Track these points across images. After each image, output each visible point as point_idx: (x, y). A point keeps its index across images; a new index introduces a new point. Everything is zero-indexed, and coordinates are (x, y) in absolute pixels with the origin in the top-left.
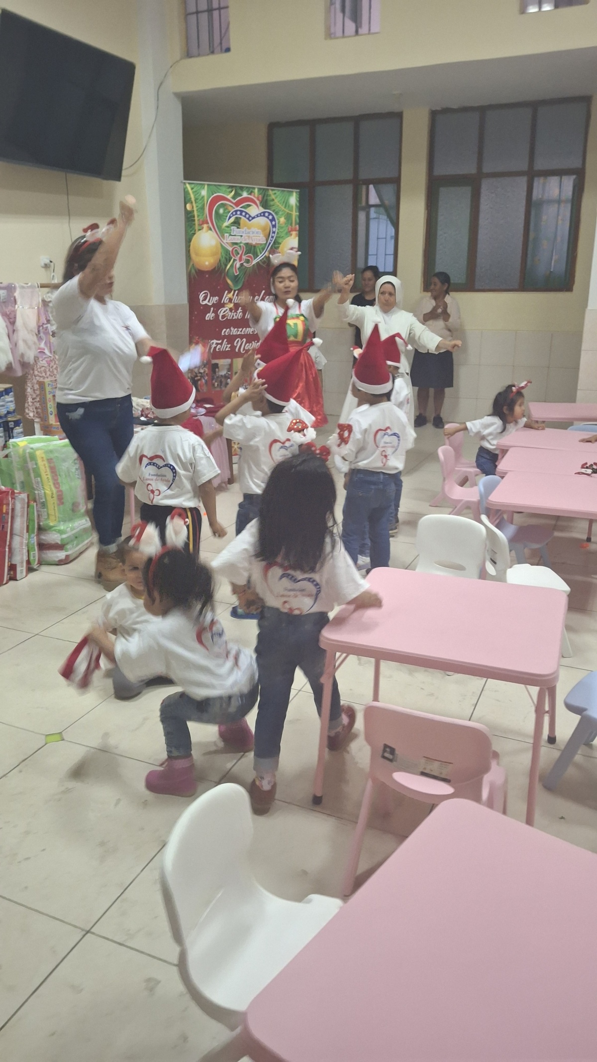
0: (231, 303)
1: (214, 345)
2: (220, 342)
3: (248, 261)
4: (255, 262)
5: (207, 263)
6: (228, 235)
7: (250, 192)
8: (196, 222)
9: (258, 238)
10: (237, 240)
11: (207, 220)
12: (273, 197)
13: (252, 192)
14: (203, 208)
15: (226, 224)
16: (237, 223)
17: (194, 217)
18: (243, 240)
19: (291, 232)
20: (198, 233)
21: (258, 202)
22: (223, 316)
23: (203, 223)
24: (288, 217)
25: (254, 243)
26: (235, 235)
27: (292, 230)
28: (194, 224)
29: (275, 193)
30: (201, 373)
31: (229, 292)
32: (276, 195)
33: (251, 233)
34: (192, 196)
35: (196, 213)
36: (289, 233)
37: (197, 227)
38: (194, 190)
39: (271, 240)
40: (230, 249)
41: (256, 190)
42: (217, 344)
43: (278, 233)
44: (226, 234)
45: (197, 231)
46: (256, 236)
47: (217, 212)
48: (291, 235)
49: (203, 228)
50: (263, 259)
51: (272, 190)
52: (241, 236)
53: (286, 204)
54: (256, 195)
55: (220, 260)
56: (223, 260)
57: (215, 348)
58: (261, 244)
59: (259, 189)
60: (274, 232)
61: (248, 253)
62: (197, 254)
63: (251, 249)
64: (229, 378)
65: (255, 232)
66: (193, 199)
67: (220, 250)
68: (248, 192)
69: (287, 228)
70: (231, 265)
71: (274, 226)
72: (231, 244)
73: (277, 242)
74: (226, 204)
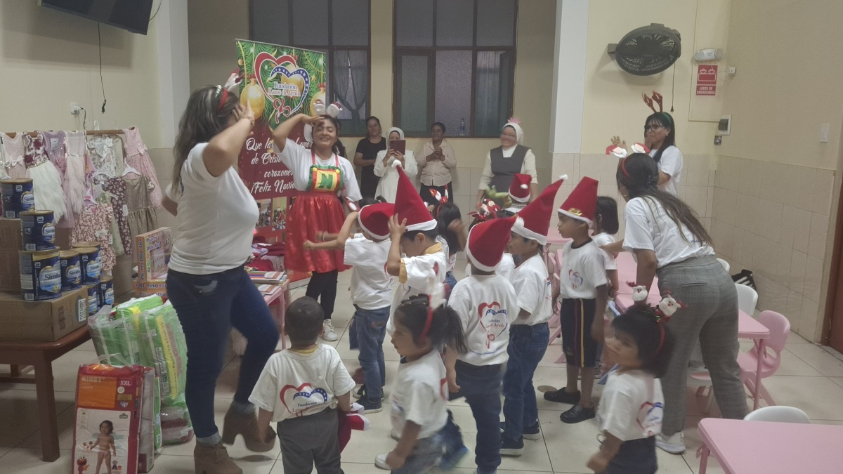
1: (257, 187)
2: (262, 183)
3: (286, 112)
4: (291, 113)
6: (271, 88)
8: (246, 76)
10: (278, 93)
11: (254, 75)
12: (307, 57)
13: (290, 52)
14: (251, 64)
15: (270, 79)
16: (278, 78)
17: (244, 71)
18: (283, 93)
19: (321, 88)
20: (247, 86)
21: (295, 61)
22: (266, 161)
23: (251, 78)
24: (318, 75)
25: (291, 96)
26: (277, 89)
27: (321, 86)
28: (244, 78)
32: (308, 55)
33: (289, 87)
34: (243, 53)
35: (245, 68)
36: (319, 88)
37: (246, 81)
38: (244, 47)
39: (305, 95)
40: (273, 101)
41: (294, 50)
42: (260, 185)
44: (269, 88)
45: (246, 84)
46: (293, 90)
47: (263, 68)
48: (321, 90)
49: (251, 81)
51: (306, 51)
52: (282, 90)
53: (316, 64)
54: (294, 55)
55: (264, 111)
56: (266, 110)
57: (258, 189)
58: (297, 97)
59: (296, 51)
60: (307, 88)
61: (286, 105)
64: (269, 216)
65: (293, 87)
66: (243, 56)
67: (265, 102)
68: (287, 52)
69: (318, 84)
70: (273, 115)
71: (307, 82)
73: (309, 97)
74: (270, 62)
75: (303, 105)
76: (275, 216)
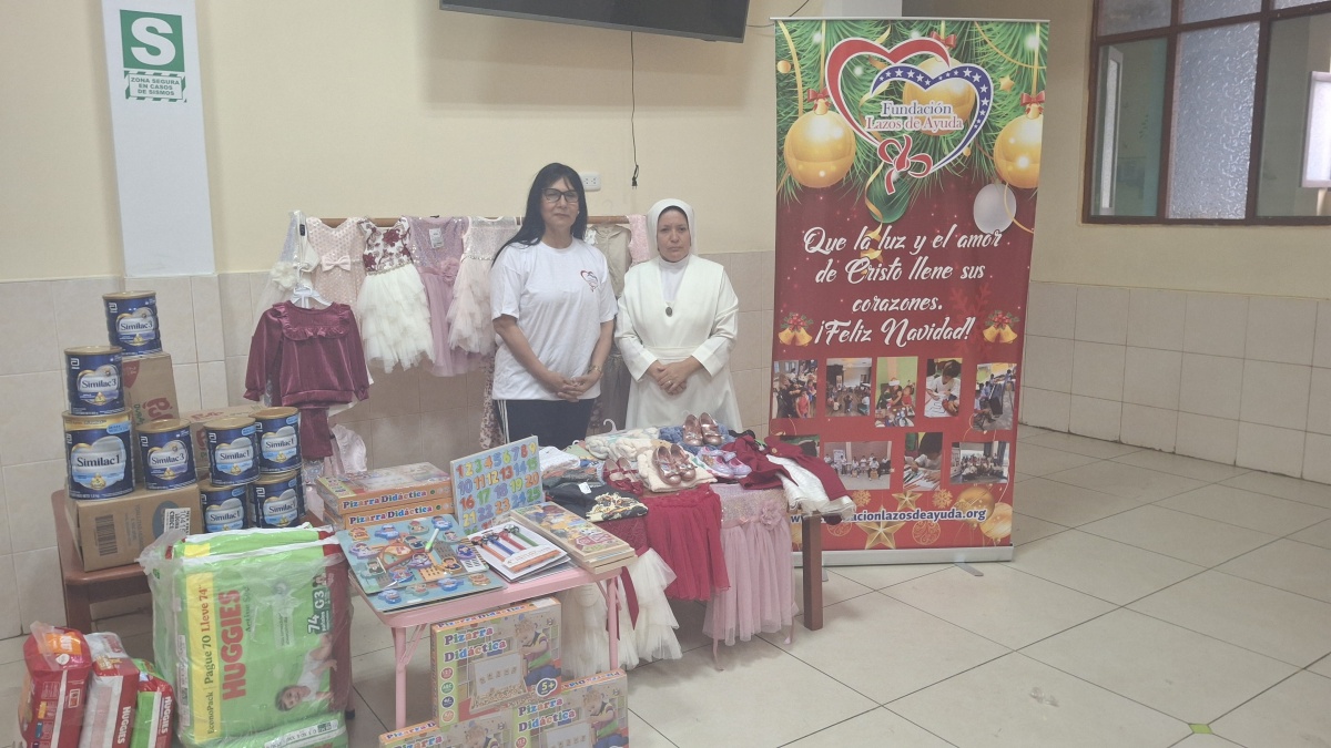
0: (877, 249)
1: (834, 331)
2: (848, 324)
3: (918, 167)
4: (934, 169)
5: (822, 174)
6: (872, 117)
7: (927, 30)
8: (800, 96)
9: (944, 120)
10: (893, 126)
11: (825, 91)
12: (985, 37)
13: (931, 29)
14: (816, 67)
15: (869, 96)
16: (894, 93)
17: (796, 86)
18: (909, 125)
19: (1028, 106)
20: (802, 118)
21: (946, 49)
22: (856, 276)
23: (816, 97)
24: (1021, 76)
25: (934, 130)
26: (890, 118)
27: (1030, 101)
28: (796, 100)
29: (989, 30)
30: (803, 383)
31: (872, 229)
32: (991, 35)
33: (928, 111)
34: (791, 46)
35: (799, 79)
36: (1022, 108)
37: (800, 106)
38: (795, 34)
39: (979, 125)
40: (877, 145)
41: (943, 25)
42: (841, 329)
43: (993, 107)
44: (867, 117)
45: (800, 111)
46: (941, 117)
47: (847, 74)
48: (1029, 110)
49: (816, 106)
50: (955, 161)
51: (981, 23)
52: (905, 118)
53: (1017, 49)
54: (942, 36)
55: (853, 167)
56: (860, 166)
57: (836, 336)
58: (951, 132)
59: (950, 24)
60: (985, 108)
61: (918, 151)
62: (800, 157)
63: (927, 143)
64: (866, 394)
65: (938, 110)
66: (793, 52)
67: (854, 148)
68: (921, 30)
69: (1019, 96)
70: (878, 176)
71: (986, 95)
72: (878, 136)
73: (990, 129)
74: (869, 58)
75: (973, 149)
76: (884, 397)
